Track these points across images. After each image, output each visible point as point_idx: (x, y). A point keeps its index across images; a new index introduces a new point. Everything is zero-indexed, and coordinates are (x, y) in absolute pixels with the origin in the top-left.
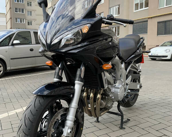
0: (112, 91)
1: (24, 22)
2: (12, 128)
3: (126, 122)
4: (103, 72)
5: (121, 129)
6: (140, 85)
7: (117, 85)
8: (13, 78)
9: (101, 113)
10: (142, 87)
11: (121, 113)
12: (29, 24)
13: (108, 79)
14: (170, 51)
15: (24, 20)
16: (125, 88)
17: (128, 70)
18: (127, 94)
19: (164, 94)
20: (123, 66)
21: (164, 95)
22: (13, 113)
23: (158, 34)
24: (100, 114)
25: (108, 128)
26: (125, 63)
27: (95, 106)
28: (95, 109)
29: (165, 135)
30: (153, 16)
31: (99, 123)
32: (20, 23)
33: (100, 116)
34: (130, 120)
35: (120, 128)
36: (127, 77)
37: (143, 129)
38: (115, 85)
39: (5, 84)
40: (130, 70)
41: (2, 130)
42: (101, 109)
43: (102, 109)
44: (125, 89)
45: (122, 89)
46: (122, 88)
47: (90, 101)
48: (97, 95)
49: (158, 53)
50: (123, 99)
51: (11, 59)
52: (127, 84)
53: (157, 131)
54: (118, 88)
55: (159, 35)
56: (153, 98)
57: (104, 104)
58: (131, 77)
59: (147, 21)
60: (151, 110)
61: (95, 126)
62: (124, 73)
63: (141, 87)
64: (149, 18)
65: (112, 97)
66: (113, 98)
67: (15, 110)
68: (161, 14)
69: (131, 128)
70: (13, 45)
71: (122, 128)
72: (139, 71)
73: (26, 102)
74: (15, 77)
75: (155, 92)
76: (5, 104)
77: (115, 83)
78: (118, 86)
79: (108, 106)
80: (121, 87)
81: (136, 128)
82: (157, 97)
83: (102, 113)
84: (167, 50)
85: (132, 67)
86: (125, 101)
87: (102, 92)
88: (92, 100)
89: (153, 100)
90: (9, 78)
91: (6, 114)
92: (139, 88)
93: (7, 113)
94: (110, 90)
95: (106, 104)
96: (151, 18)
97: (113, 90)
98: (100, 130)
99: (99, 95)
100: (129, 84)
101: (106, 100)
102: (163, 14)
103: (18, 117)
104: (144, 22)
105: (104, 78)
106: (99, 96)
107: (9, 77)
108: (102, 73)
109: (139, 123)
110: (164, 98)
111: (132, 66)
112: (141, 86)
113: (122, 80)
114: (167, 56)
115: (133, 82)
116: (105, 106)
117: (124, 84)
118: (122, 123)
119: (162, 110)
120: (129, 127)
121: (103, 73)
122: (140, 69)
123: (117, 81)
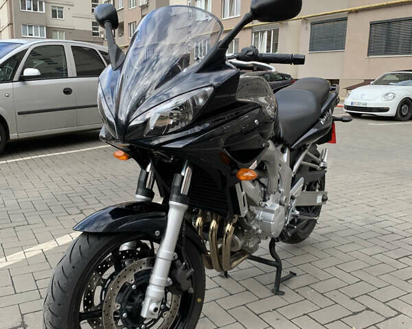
0: (258, 216)
1: (42, 11)
2: (38, 289)
3: (287, 279)
4: (239, 184)
5: (276, 294)
6: (323, 196)
7: (269, 203)
8: (25, 159)
9: (234, 261)
10: (326, 200)
11: (278, 260)
12: (54, 16)
13: (250, 195)
14: (394, 97)
15: (44, 3)
16: (288, 207)
17: (296, 167)
18: (292, 218)
19: (373, 209)
20: (285, 157)
21: (374, 211)
22: (36, 253)
23: (371, 51)
24: (231, 264)
25: (247, 290)
26: (291, 150)
27: (219, 246)
28: (220, 252)
29: (368, 309)
30: (361, 7)
31: (229, 279)
32: (32, 11)
33: (231, 269)
34: (295, 274)
35: (272, 291)
36: (294, 181)
37: (322, 294)
38: (266, 205)
39: (8, 175)
40: (301, 166)
41: (16, 293)
42: (232, 253)
43: (235, 252)
44: (288, 210)
45: (280, 213)
46: (279, 211)
47: (208, 236)
48: (226, 225)
49: (367, 102)
50: (282, 233)
51: (19, 114)
52: (293, 198)
53: (353, 299)
54: (272, 212)
55: (373, 55)
56: (350, 219)
57: (240, 243)
58: (302, 180)
59: (346, 19)
60: (342, 248)
61: (220, 287)
62: (288, 173)
63: (324, 200)
64: (350, 12)
65: (258, 229)
66: (260, 231)
67: (40, 245)
68: (381, 4)
69: (297, 293)
70: (23, 79)
71: (277, 292)
72: (322, 166)
73: (62, 224)
74: (30, 158)
75: (355, 202)
76: (14, 228)
77: (265, 200)
78: (271, 206)
79: (248, 247)
80: (277, 210)
81: (308, 293)
82: (358, 217)
83: (235, 263)
84: (389, 95)
85: (306, 158)
86: (287, 236)
87: (235, 221)
88: (214, 235)
89: (348, 225)
90: (17, 160)
91: (19, 253)
92: (321, 201)
93: (22, 252)
94: (255, 215)
95: (245, 243)
96: (357, 11)
97: (260, 215)
98: (231, 295)
99: (229, 225)
100: (298, 197)
101: (243, 235)
102: (385, 3)
103: (47, 261)
104: (338, 20)
105: (241, 195)
106: (229, 227)
107: (14, 157)
108: (236, 185)
109: (317, 281)
110: (373, 219)
111: (306, 155)
112: (324, 198)
113: (281, 190)
114: (386, 110)
115: (308, 190)
116: (243, 246)
117: (286, 198)
118: (279, 281)
119: (366, 249)
120: (294, 290)
121: (238, 186)
122: (325, 160)
123: (269, 195)
